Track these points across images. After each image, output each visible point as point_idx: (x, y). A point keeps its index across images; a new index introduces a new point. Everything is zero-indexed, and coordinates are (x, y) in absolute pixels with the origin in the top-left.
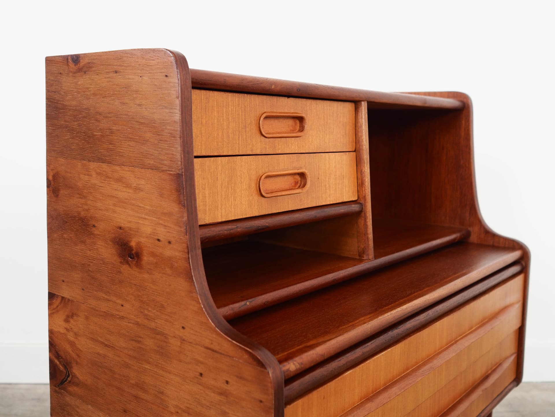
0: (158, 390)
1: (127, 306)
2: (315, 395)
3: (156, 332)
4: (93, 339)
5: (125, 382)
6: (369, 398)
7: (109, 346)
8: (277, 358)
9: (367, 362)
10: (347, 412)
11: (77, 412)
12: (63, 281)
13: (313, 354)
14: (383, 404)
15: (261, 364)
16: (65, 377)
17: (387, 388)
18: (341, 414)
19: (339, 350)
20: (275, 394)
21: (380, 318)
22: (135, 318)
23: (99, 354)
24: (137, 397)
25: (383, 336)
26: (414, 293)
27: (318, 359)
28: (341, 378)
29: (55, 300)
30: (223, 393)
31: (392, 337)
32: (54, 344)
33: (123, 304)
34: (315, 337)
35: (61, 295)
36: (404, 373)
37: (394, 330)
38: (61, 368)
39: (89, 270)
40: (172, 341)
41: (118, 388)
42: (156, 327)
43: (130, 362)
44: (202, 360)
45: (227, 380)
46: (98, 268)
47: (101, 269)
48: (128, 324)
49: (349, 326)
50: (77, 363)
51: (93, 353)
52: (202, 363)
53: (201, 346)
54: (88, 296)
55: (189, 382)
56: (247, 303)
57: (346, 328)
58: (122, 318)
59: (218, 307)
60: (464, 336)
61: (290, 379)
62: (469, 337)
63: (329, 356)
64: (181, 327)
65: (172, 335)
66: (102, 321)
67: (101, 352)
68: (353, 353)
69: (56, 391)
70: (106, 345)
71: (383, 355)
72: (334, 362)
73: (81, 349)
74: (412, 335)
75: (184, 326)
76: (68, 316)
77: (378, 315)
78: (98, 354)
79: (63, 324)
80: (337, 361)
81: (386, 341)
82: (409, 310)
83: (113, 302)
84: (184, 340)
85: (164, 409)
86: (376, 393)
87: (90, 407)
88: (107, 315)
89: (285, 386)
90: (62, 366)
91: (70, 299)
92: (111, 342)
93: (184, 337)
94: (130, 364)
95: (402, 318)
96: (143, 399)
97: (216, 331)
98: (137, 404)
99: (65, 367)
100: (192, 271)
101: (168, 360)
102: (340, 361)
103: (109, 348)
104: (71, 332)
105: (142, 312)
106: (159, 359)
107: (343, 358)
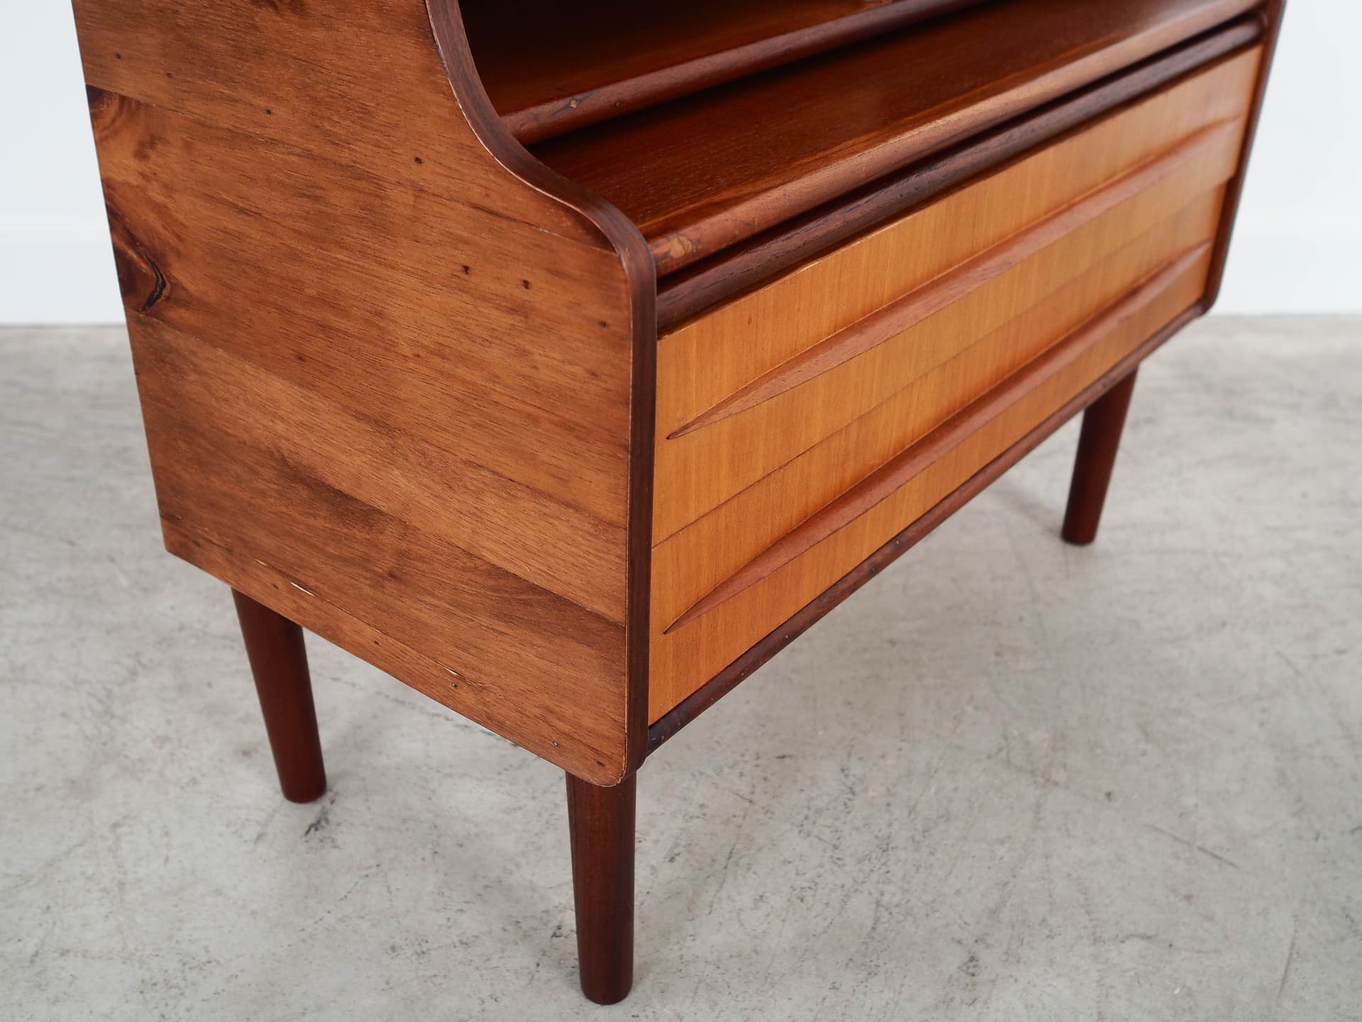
0: (369, 309)
1: (281, 112)
2: (729, 313)
3: (355, 174)
4: (210, 198)
5: (294, 294)
6: (854, 327)
7: (248, 212)
8: (641, 230)
9: (853, 245)
10: (801, 355)
11: (194, 364)
12: (119, 57)
13: (727, 220)
14: (886, 338)
15: (603, 241)
16: (156, 288)
17: (897, 304)
18: (788, 360)
19: (788, 215)
20: (635, 306)
21: (892, 141)
22: (301, 140)
23: (227, 233)
24: (324, 327)
25: (895, 185)
26: (983, 84)
27: (737, 233)
28: (791, 279)
29: (105, 106)
30: (518, 309)
31: (917, 189)
32: (120, 213)
33: (270, 109)
34: (731, 185)
35: (118, 91)
36: (938, 274)
37: (925, 172)
38: (145, 267)
39: (178, 26)
40: (394, 193)
41: (280, 308)
42: (355, 162)
43: (300, 248)
44: (465, 234)
45: (526, 279)
46: (198, 18)
47: (206, 20)
48: (287, 157)
49: (817, 159)
50: (179, 255)
51: (213, 229)
52: (467, 242)
53: (463, 204)
54: (185, 91)
55: (441, 287)
56: (572, 102)
57: (809, 162)
58: (271, 142)
59: (501, 113)
60: (1092, 192)
61: (670, 277)
62: (1103, 195)
63: (764, 226)
64: (413, 161)
65: (393, 180)
66: (224, 151)
67: (231, 226)
68: (821, 221)
69: (139, 321)
70: (242, 211)
71: (892, 229)
72: (775, 241)
73: (184, 222)
74: (967, 187)
75: (419, 156)
76: (142, 144)
77: (887, 134)
78: (225, 231)
79: (134, 163)
80: (782, 238)
81: (902, 196)
82: (965, 124)
83: (245, 103)
84: (422, 190)
85: (386, 349)
86: (872, 315)
87: (220, 352)
88: (234, 138)
89: (659, 293)
90: (145, 262)
91: (142, 101)
92: (251, 201)
93: (422, 183)
94: (301, 252)
95: (947, 143)
96: (338, 330)
97: (495, 166)
98: (326, 340)
99: (153, 266)
100: (430, 17)
101: (389, 239)
102: (789, 238)
103: (249, 215)
104: (155, 183)
105: (317, 126)
106: (366, 239)
107: (798, 233)
